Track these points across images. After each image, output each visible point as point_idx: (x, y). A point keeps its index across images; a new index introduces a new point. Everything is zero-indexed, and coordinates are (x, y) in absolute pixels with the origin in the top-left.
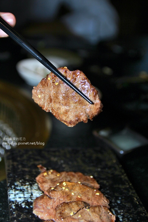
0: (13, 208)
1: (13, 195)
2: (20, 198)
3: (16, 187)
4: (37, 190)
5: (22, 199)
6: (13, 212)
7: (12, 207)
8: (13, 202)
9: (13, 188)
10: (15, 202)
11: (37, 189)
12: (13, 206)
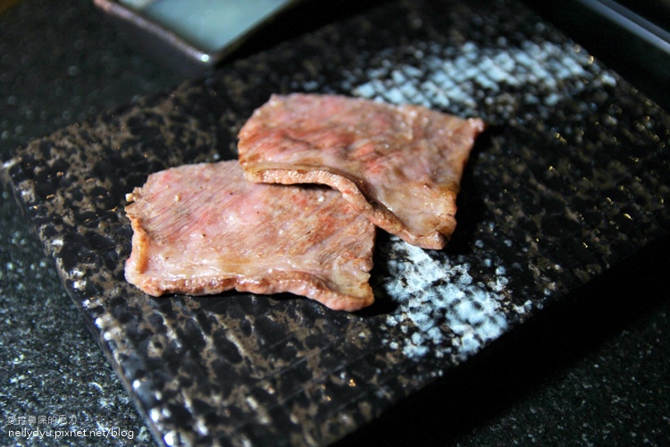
0: (533, 305)
1: (480, 331)
2: (478, 306)
3: (437, 342)
4: (404, 280)
5: (479, 297)
6: (547, 296)
7: (530, 307)
8: (511, 315)
9: (449, 350)
10: (507, 311)
11: (400, 282)
12: (525, 309)
